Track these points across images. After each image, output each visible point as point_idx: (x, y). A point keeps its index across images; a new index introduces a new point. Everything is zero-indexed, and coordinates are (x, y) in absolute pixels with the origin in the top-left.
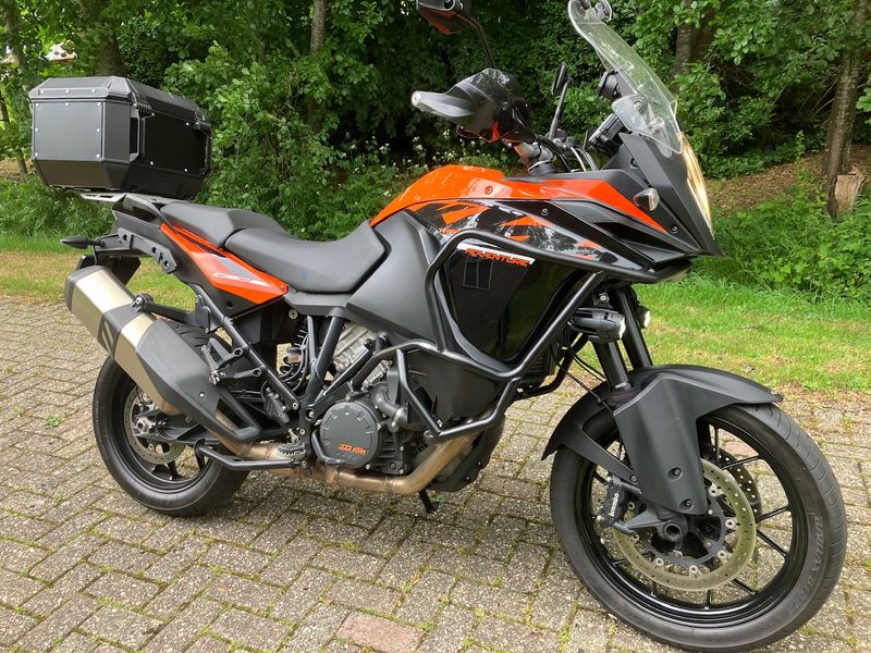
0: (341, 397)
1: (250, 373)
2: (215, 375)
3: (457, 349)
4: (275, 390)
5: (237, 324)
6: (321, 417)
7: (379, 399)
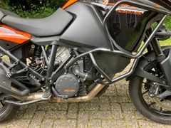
0: (62, 74)
1: (23, 70)
2: (9, 74)
3: (116, 49)
4: (34, 74)
5: (12, 52)
6: (55, 81)
7: (77, 71)
